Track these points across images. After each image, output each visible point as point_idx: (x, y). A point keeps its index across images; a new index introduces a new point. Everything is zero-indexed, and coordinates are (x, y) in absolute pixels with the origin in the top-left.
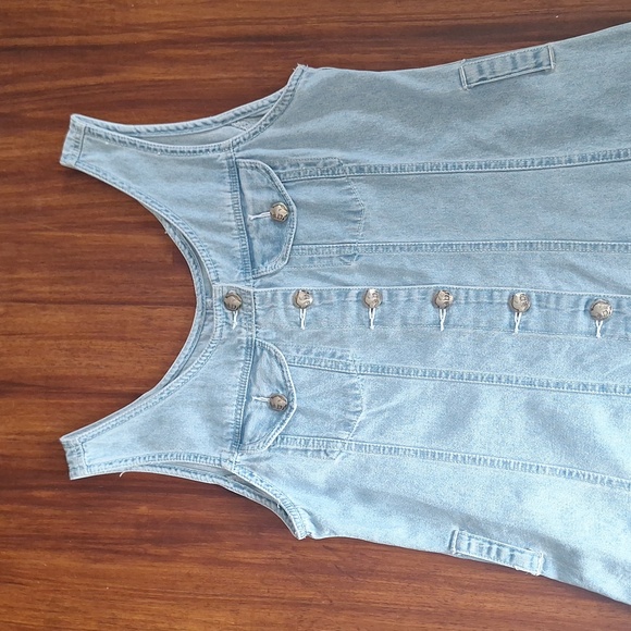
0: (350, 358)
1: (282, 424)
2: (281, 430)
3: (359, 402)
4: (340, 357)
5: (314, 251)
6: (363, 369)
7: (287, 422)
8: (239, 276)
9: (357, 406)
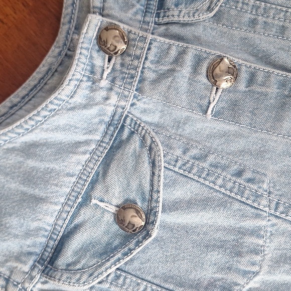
0: (265, 186)
1: (126, 254)
2: (122, 262)
3: (258, 258)
4: (250, 180)
5: (261, 11)
6: (281, 209)
7: (135, 253)
8: (136, 13)
9: (253, 264)
